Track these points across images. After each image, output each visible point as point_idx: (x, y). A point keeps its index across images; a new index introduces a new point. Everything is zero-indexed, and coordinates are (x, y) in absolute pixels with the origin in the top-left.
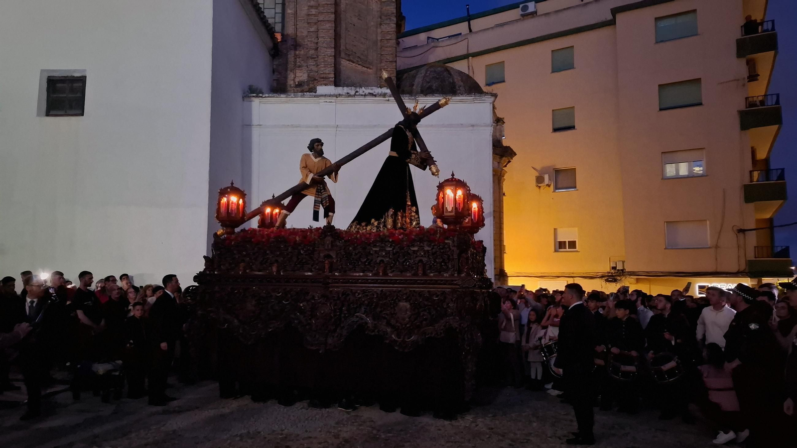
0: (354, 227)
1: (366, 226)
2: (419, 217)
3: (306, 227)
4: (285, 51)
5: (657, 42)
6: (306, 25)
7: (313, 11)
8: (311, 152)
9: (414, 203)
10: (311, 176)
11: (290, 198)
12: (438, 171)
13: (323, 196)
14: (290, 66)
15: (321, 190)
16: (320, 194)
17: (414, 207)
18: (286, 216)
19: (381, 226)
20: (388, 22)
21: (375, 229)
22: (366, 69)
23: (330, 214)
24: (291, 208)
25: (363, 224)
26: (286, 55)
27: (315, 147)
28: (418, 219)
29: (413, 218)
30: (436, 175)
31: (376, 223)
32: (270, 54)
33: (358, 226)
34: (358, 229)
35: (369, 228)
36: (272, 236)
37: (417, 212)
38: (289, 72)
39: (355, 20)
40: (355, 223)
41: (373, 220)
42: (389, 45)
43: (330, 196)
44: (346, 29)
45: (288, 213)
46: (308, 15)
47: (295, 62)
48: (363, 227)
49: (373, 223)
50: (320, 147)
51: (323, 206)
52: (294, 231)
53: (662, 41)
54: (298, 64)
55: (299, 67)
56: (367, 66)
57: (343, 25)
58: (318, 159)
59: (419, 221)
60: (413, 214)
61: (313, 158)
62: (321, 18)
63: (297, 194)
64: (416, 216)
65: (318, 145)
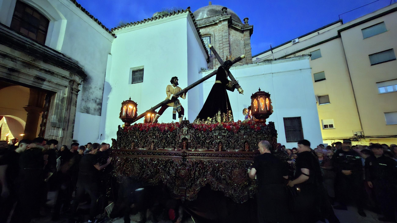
0: (198, 121)
1: (205, 121)
2: (233, 116)
3: (170, 122)
4: (212, 60)
5: (364, 39)
6: (219, 50)
7: (221, 45)
8: (172, 84)
9: (230, 109)
10: (172, 95)
11: (161, 107)
12: (243, 91)
13: (178, 107)
14: (214, 64)
15: (177, 103)
16: (176, 105)
17: (230, 111)
18: (158, 117)
19: (214, 121)
20: (248, 46)
21: (210, 122)
22: (241, 63)
23: (182, 115)
24: (161, 113)
25: (203, 120)
26: (212, 61)
27: (174, 80)
28: (232, 117)
29: (230, 117)
30: (242, 93)
31: (211, 119)
32: (207, 61)
33: (200, 121)
34: (200, 123)
35: (206, 122)
36: (151, 127)
37: (232, 113)
38: (214, 66)
39: (236, 47)
40: (198, 119)
41: (208, 118)
42: (249, 54)
43: (181, 106)
44: (233, 50)
45: (159, 116)
46: (219, 46)
47: (216, 63)
48: (203, 121)
49: (209, 119)
50: (177, 80)
51: (178, 112)
52: (163, 125)
53: (367, 38)
54: (217, 63)
55: (217, 64)
56: (241, 62)
57: (232, 49)
58: (175, 87)
59: (233, 118)
60: (230, 114)
61: (173, 87)
62: (224, 46)
63: (164, 106)
64: (231, 116)
65: (176, 80)
